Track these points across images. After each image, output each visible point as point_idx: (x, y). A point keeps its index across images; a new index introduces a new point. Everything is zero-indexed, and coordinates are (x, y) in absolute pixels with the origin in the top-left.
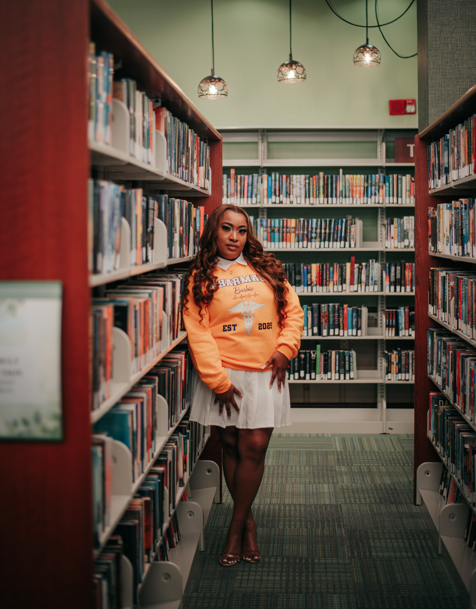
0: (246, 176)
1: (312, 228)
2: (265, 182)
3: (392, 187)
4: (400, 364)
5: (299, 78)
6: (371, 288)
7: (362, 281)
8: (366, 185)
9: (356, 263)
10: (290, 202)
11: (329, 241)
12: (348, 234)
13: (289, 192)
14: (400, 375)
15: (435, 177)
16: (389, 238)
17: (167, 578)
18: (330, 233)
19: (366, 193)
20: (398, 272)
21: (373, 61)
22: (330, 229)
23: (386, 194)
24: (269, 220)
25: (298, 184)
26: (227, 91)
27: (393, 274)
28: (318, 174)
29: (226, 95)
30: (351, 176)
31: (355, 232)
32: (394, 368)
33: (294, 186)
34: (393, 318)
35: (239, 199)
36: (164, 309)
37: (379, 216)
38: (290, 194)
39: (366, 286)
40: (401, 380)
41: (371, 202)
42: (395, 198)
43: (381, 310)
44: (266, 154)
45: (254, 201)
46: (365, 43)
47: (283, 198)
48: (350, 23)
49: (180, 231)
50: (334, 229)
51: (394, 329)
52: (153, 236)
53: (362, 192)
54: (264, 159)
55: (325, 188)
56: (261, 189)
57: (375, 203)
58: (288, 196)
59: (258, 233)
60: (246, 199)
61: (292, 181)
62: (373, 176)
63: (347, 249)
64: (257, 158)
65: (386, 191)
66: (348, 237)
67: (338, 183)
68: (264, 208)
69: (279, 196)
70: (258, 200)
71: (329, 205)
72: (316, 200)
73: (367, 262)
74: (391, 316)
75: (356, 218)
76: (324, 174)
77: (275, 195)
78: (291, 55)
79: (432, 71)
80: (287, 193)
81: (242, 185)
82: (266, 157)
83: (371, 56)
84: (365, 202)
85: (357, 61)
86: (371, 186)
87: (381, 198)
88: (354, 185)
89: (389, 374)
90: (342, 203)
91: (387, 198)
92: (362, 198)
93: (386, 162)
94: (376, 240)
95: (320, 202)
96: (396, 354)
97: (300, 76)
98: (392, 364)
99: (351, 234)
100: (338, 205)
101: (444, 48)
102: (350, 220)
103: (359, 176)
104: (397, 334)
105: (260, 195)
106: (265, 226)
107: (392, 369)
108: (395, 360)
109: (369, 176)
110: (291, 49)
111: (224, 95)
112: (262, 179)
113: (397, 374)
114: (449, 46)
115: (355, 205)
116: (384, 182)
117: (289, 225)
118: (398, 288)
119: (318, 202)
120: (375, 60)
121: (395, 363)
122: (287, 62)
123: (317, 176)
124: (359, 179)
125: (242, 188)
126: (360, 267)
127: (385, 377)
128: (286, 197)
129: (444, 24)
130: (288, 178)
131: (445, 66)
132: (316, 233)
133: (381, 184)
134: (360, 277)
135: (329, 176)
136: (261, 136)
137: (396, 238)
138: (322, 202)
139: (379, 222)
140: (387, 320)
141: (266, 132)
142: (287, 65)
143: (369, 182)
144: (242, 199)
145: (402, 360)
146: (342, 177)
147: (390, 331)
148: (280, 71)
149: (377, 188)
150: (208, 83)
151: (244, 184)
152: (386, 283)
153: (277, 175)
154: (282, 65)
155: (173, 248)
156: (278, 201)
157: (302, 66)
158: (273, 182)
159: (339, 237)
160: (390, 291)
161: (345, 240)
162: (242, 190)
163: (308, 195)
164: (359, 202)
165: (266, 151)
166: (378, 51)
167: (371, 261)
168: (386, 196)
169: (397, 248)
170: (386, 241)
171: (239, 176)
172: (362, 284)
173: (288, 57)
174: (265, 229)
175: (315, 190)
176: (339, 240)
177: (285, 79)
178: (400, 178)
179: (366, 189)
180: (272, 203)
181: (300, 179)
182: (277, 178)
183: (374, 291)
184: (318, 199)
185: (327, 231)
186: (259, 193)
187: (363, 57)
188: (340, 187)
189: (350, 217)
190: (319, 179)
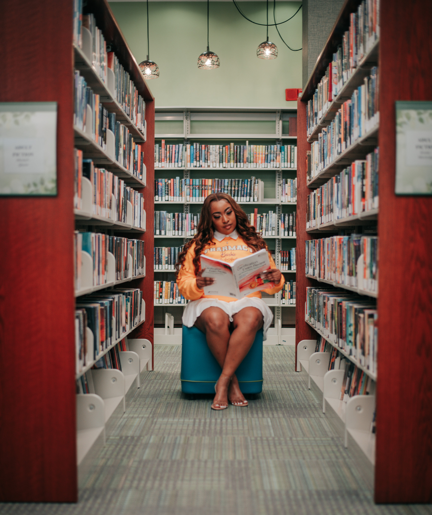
0: (174, 146)
1: (224, 186)
2: (188, 150)
3: (287, 154)
4: (291, 292)
5: (214, 65)
6: (270, 233)
7: (263, 227)
8: (266, 153)
9: (258, 213)
10: (208, 165)
11: (238, 196)
12: (252, 191)
13: (207, 158)
14: (291, 299)
15: (310, 126)
16: (284, 194)
17: (115, 380)
18: (238, 190)
19: (267, 159)
20: (291, 221)
21: (271, 54)
22: (238, 187)
23: (282, 160)
24: (191, 179)
25: (214, 152)
26: (159, 72)
27: (286, 222)
28: (230, 145)
29: (158, 75)
30: (255, 146)
31: (258, 189)
32: (287, 295)
33: (211, 153)
34: (287, 256)
35: (168, 164)
36: (113, 192)
37: (277, 179)
38: (207, 160)
39: (266, 231)
40: (292, 304)
41: (270, 167)
42: (289, 163)
43: (278, 252)
44: (189, 129)
45: (180, 165)
46: (266, 40)
47: (202, 163)
48: (254, 23)
49: (124, 147)
50: (242, 187)
51: (287, 264)
52: (106, 134)
53: (264, 158)
54: (188, 133)
55: (235, 155)
56: (186, 156)
57: (273, 167)
58: (206, 161)
59: (183, 190)
60: (173, 163)
61: (209, 149)
62: (272, 146)
63: (252, 202)
64: (183, 133)
65: (282, 158)
66: (252, 193)
67: (245, 151)
68: (188, 170)
69: (199, 161)
70: (183, 164)
71: (238, 169)
72: (228, 165)
73: (267, 212)
74: (285, 254)
75: (259, 179)
76: (234, 145)
77: (196, 160)
78: (208, 47)
79: (311, 51)
80: (205, 158)
81: (171, 153)
82: (189, 132)
83: (270, 50)
84: (266, 166)
85: (259, 54)
86: (271, 154)
87: (278, 163)
88: (257, 153)
89: (283, 299)
90: (248, 167)
91: (283, 163)
92: (263, 163)
93: (282, 136)
94: (275, 197)
95: (231, 166)
96: (289, 284)
97: (215, 63)
98: (286, 291)
99: (255, 191)
100: (245, 169)
101: (320, 34)
102: (254, 180)
103: (261, 146)
104: (290, 268)
105: (184, 160)
106: (188, 184)
107: (286, 296)
108: (288, 288)
109: (269, 146)
110: (208, 42)
111: (156, 75)
112: (186, 148)
113: (289, 299)
114: (324, 32)
115: (258, 169)
116: (281, 151)
117: (206, 184)
118: (291, 233)
119: (229, 166)
120: (273, 53)
121: (288, 291)
122: (205, 53)
123: (229, 146)
124: (261, 149)
125: (171, 155)
126: (262, 216)
127: (280, 302)
128: (205, 162)
129: (320, 16)
130: (207, 147)
131: (321, 47)
132: (227, 190)
133: (278, 152)
134: (261, 224)
135: (238, 146)
136: (186, 115)
137: (289, 194)
138: (232, 166)
139: (277, 183)
140: (282, 258)
141: (189, 112)
142: (205, 55)
143: (269, 151)
144: (170, 163)
145: (294, 288)
146: (248, 147)
147: (284, 266)
148: (199, 59)
149: (275, 155)
150: (145, 66)
151: (172, 152)
152: (281, 229)
153: (198, 145)
154: (202, 55)
155: (119, 157)
156: (198, 166)
157: (216, 56)
158: (195, 150)
159: (245, 193)
160: (284, 235)
161: (250, 196)
162: (171, 156)
163: (221, 161)
164: (261, 166)
165: (189, 127)
166: (276, 46)
167: (270, 212)
168: (282, 162)
169: (290, 202)
170: (282, 197)
171: (168, 146)
172: (263, 230)
173: (206, 49)
174: (188, 187)
175: (227, 156)
176: (245, 195)
177: (203, 66)
178: (293, 148)
179: (266, 156)
180: (194, 167)
181: (215, 148)
182: (198, 147)
183: (272, 235)
184: (229, 164)
185: (236, 189)
186: (183, 159)
187: (264, 51)
188: (247, 155)
189: (253, 178)
190: (230, 148)
